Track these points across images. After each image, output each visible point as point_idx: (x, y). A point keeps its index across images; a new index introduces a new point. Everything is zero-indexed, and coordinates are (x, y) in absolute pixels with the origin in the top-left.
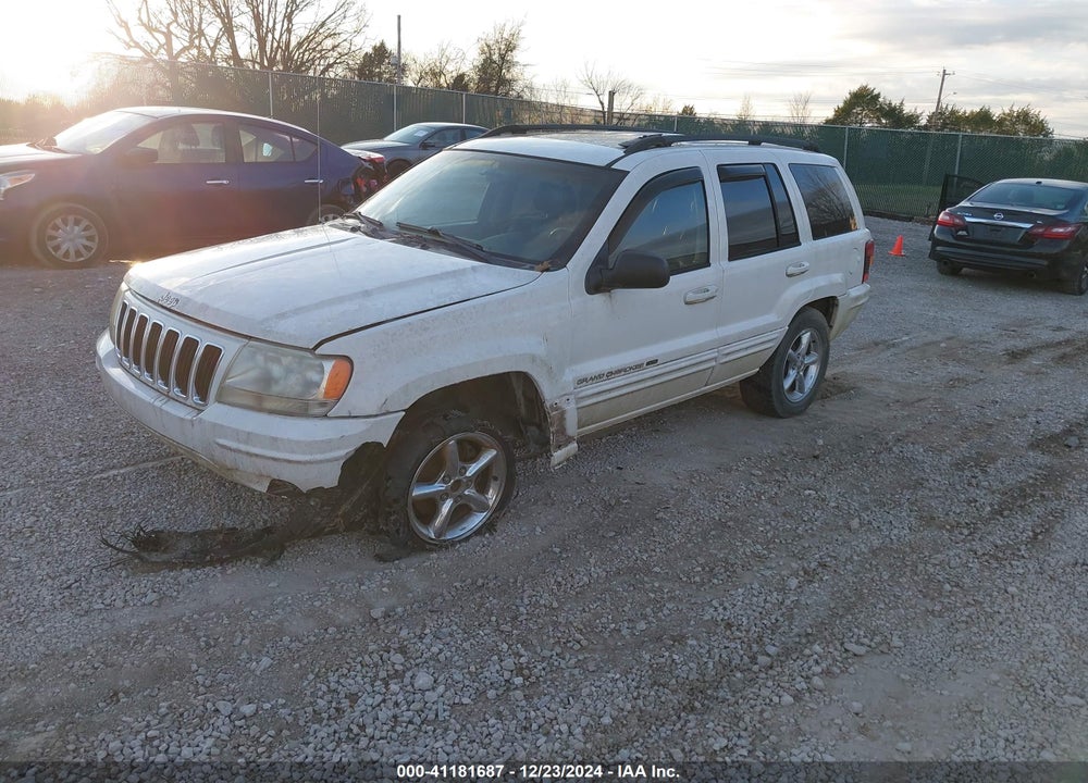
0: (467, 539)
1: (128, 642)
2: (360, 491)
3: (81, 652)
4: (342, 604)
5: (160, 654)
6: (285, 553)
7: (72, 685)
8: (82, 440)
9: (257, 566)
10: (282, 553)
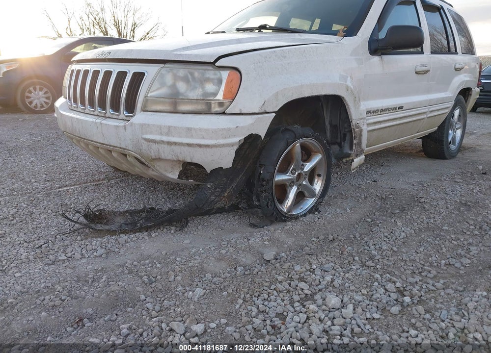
0: (305, 215)
1: (87, 281)
2: (238, 180)
3: (50, 289)
4: (240, 252)
5: (114, 288)
6: (189, 224)
7: (44, 313)
8: (46, 175)
9: (172, 232)
10: (187, 224)
